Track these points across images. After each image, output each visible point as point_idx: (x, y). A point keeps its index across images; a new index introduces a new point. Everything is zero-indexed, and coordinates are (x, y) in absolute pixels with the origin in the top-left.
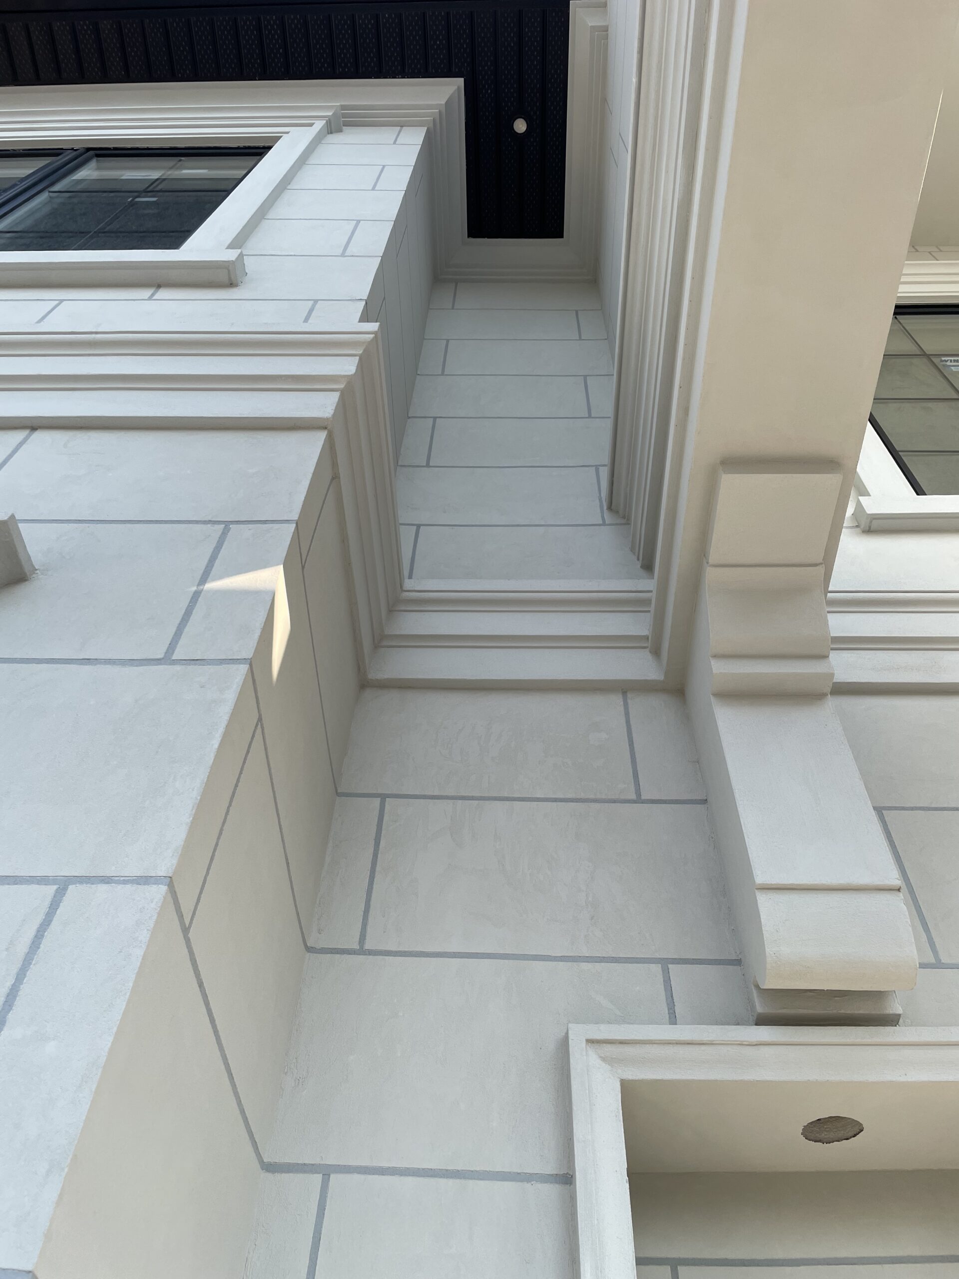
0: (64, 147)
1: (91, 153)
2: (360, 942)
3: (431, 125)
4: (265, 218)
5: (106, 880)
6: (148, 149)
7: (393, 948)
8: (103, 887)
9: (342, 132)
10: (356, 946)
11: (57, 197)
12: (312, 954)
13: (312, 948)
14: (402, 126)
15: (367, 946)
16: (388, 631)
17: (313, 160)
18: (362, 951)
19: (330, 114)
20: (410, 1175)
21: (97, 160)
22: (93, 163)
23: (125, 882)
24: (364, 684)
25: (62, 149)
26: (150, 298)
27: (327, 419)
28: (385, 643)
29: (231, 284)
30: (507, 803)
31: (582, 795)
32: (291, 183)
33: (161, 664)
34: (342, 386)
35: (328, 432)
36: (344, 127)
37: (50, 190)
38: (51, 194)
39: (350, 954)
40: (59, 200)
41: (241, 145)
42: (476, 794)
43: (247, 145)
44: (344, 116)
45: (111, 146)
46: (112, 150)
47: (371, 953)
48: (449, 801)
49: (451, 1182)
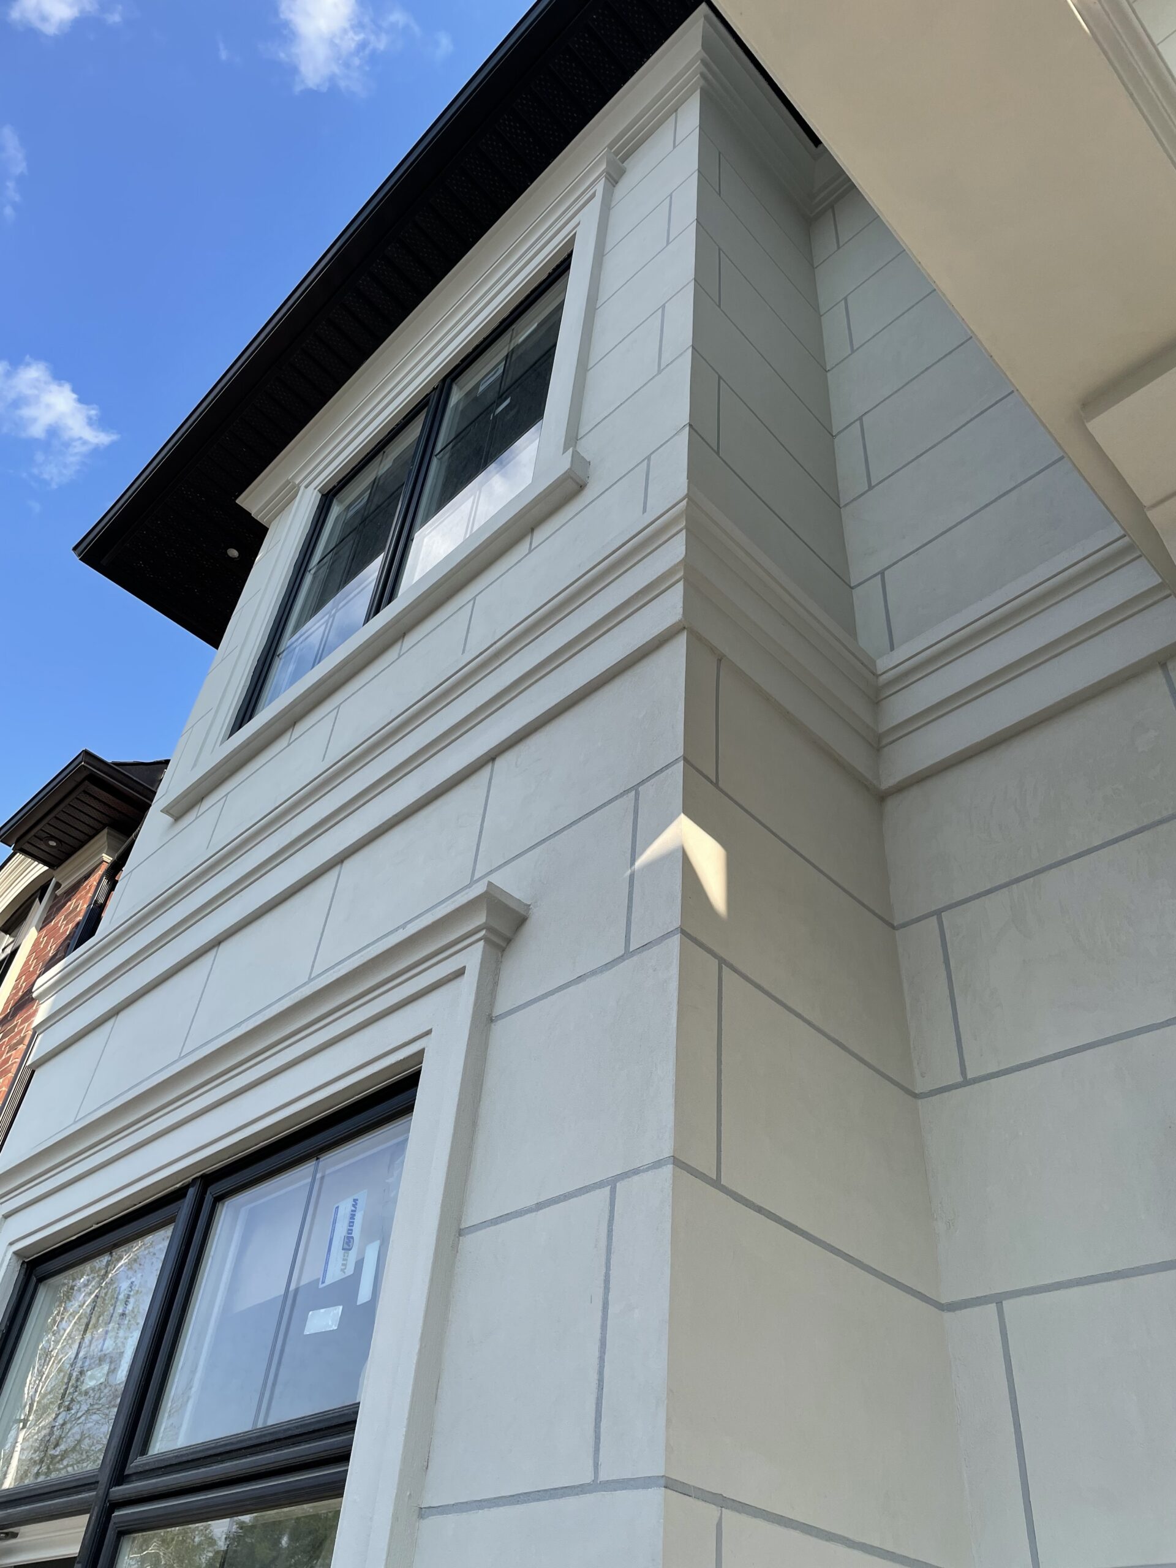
0: (428, 392)
1: (448, 381)
2: (962, 1074)
3: (702, 82)
4: (589, 368)
5: (636, 1172)
6: (485, 339)
7: (992, 1068)
8: (636, 1178)
9: (624, 172)
10: (959, 1079)
11: (444, 455)
12: (923, 1100)
13: (921, 1093)
14: (676, 111)
15: (969, 1076)
16: (882, 729)
17: (610, 242)
18: (966, 1082)
19: (604, 167)
20: (1074, 1286)
21: (456, 384)
22: (455, 389)
23: (648, 1169)
24: (882, 797)
25: (427, 395)
26: (530, 551)
27: (680, 621)
28: (885, 742)
29: (582, 487)
30: (1064, 866)
31: (1146, 822)
32: (599, 298)
33: (624, 960)
34: (681, 574)
35: (687, 631)
36: (624, 164)
37: (435, 454)
38: (438, 456)
39: (957, 1088)
40: (447, 456)
41: (550, 270)
42: (1029, 870)
43: (554, 266)
44: (616, 153)
45: (458, 362)
46: (461, 365)
47: (975, 1081)
48: (1004, 890)
49: (1114, 1283)
